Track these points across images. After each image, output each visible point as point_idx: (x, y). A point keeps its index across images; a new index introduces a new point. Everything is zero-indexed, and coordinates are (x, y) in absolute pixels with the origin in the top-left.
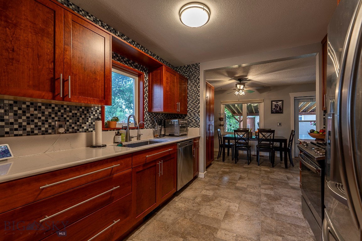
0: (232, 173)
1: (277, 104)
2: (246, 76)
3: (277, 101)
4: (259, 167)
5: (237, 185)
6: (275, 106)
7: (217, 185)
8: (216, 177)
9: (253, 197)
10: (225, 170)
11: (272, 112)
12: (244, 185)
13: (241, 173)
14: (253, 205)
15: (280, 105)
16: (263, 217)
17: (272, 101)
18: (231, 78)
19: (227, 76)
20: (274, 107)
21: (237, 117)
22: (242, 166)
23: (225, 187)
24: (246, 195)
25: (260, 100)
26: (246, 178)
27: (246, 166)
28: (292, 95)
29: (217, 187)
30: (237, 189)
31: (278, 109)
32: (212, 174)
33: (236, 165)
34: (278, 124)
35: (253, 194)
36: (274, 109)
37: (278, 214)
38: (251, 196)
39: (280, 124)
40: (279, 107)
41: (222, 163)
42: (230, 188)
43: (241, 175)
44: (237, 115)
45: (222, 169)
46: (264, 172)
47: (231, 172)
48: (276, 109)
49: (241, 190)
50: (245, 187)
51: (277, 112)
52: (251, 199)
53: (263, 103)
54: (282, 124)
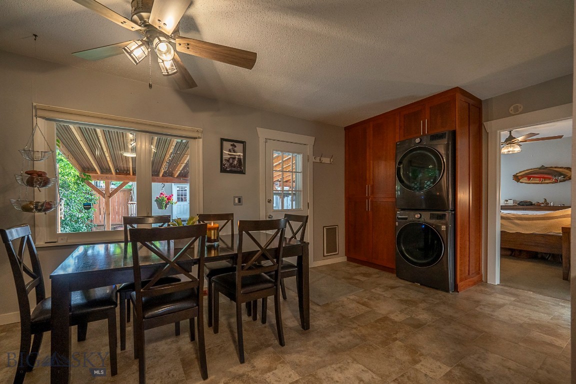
6: (228, 154)
11: (223, 170)
17: (222, 140)
20: (226, 156)
25: (193, 132)
28: (263, 133)
31: (235, 162)
34: (237, 200)
36: (228, 161)
39: (239, 200)
40: (237, 158)
44: (99, 178)
51: (234, 170)
53: (201, 140)
54: (243, 200)
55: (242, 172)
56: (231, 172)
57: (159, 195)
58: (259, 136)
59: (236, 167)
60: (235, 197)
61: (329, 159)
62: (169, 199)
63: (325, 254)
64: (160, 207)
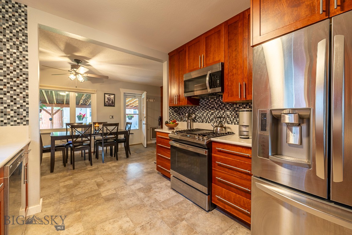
0: (81, 184)
1: (110, 98)
2: (89, 59)
3: (110, 94)
4: (104, 164)
5: (104, 195)
6: (108, 99)
7: (76, 210)
8: (62, 199)
9: (131, 199)
10: (67, 183)
11: (105, 105)
12: (110, 191)
13: (92, 178)
14: (140, 208)
15: (112, 99)
16: (158, 213)
17: (105, 94)
18: (65, 55)
19: (61, 50)
20: (106, 100)
21: (49, 108)
22: (85, 169)
23: (91, 206)
24: (125, 201)
25: (92, 91)
26: (104, 182)
27: (89, 167)
28: (123, 91)
29: (79, 213)
30: (108, 199)
31: (111, 102)
32: (50, 198)
33: (76, 171)
34: (111, 117)
35: (128, 195)
36: (107, 102)
37: (163, 202)
38: (128, 199)
39: (112, 117)
40: (111, 100)
41: (53, 175)
42: (99, 205)
43: (96, 181)
44: (48, 106)
45: (62, 184)
46: (115, 168)
47: (79, 182)
48: (109, 102)
49: (113, 198)
50: (114, 193)
51: (110, 105)
52: (132, 202)
53: (96, 94)
54: (114, 117)
55: (114, 106)
56: (109, 106)
57: (79, 114)
58: (121, 91)
59: (110, 104)
60: (110, 116)
61: (153, 100)
62: (84, 116)
63: (151, 139)
64: (79, 119)
